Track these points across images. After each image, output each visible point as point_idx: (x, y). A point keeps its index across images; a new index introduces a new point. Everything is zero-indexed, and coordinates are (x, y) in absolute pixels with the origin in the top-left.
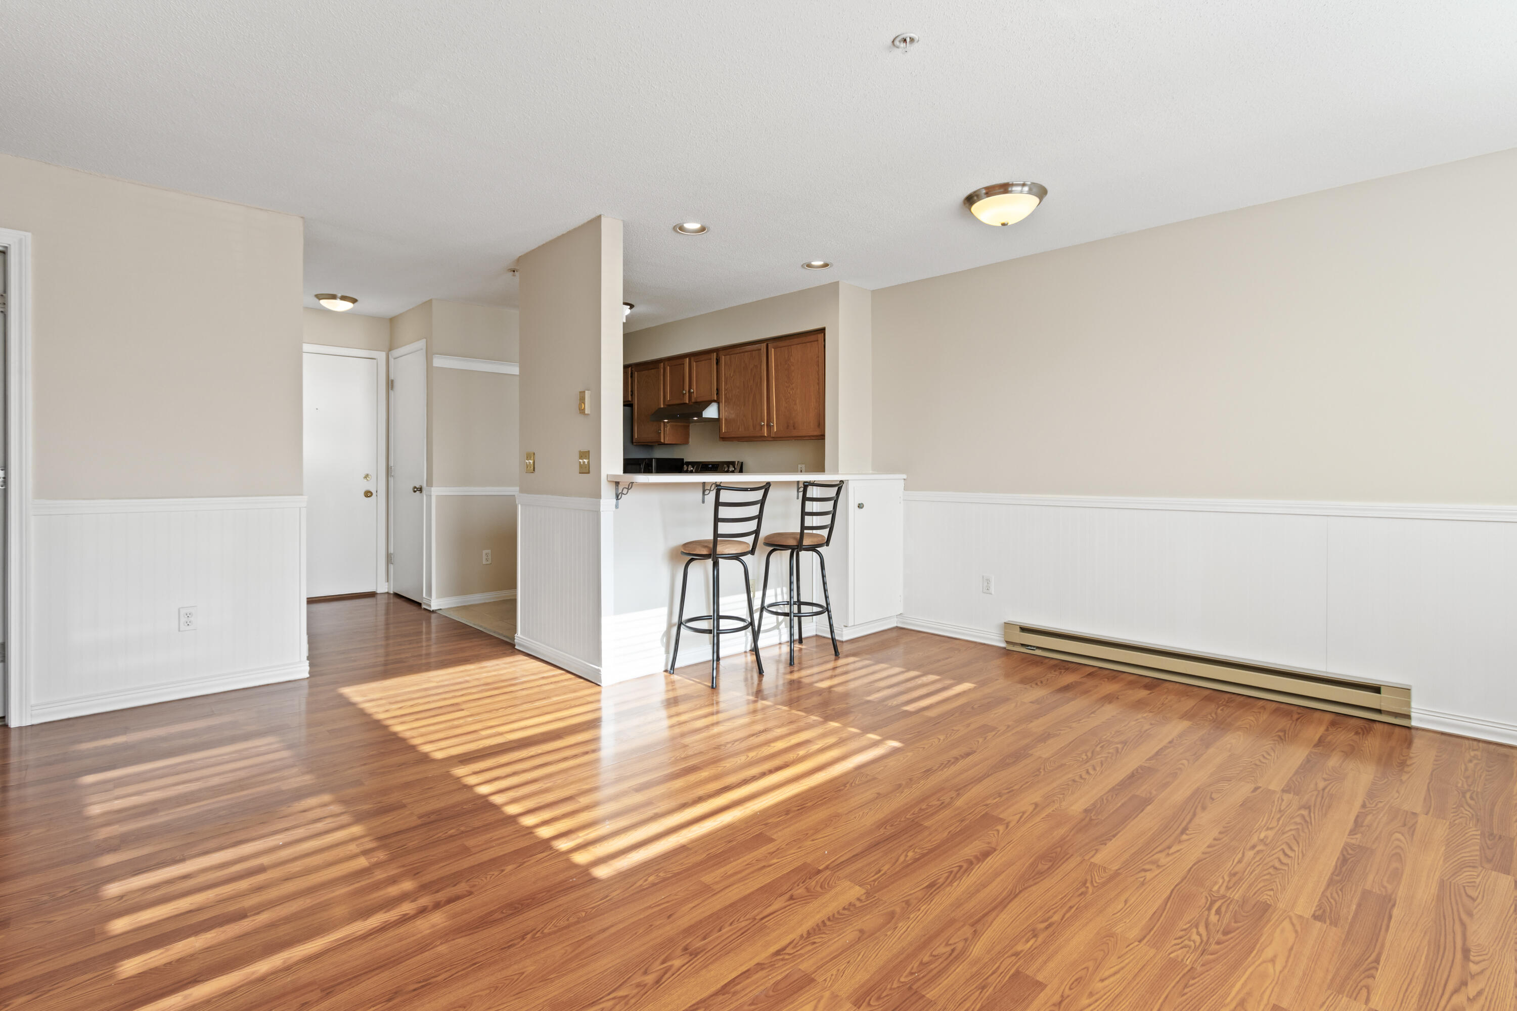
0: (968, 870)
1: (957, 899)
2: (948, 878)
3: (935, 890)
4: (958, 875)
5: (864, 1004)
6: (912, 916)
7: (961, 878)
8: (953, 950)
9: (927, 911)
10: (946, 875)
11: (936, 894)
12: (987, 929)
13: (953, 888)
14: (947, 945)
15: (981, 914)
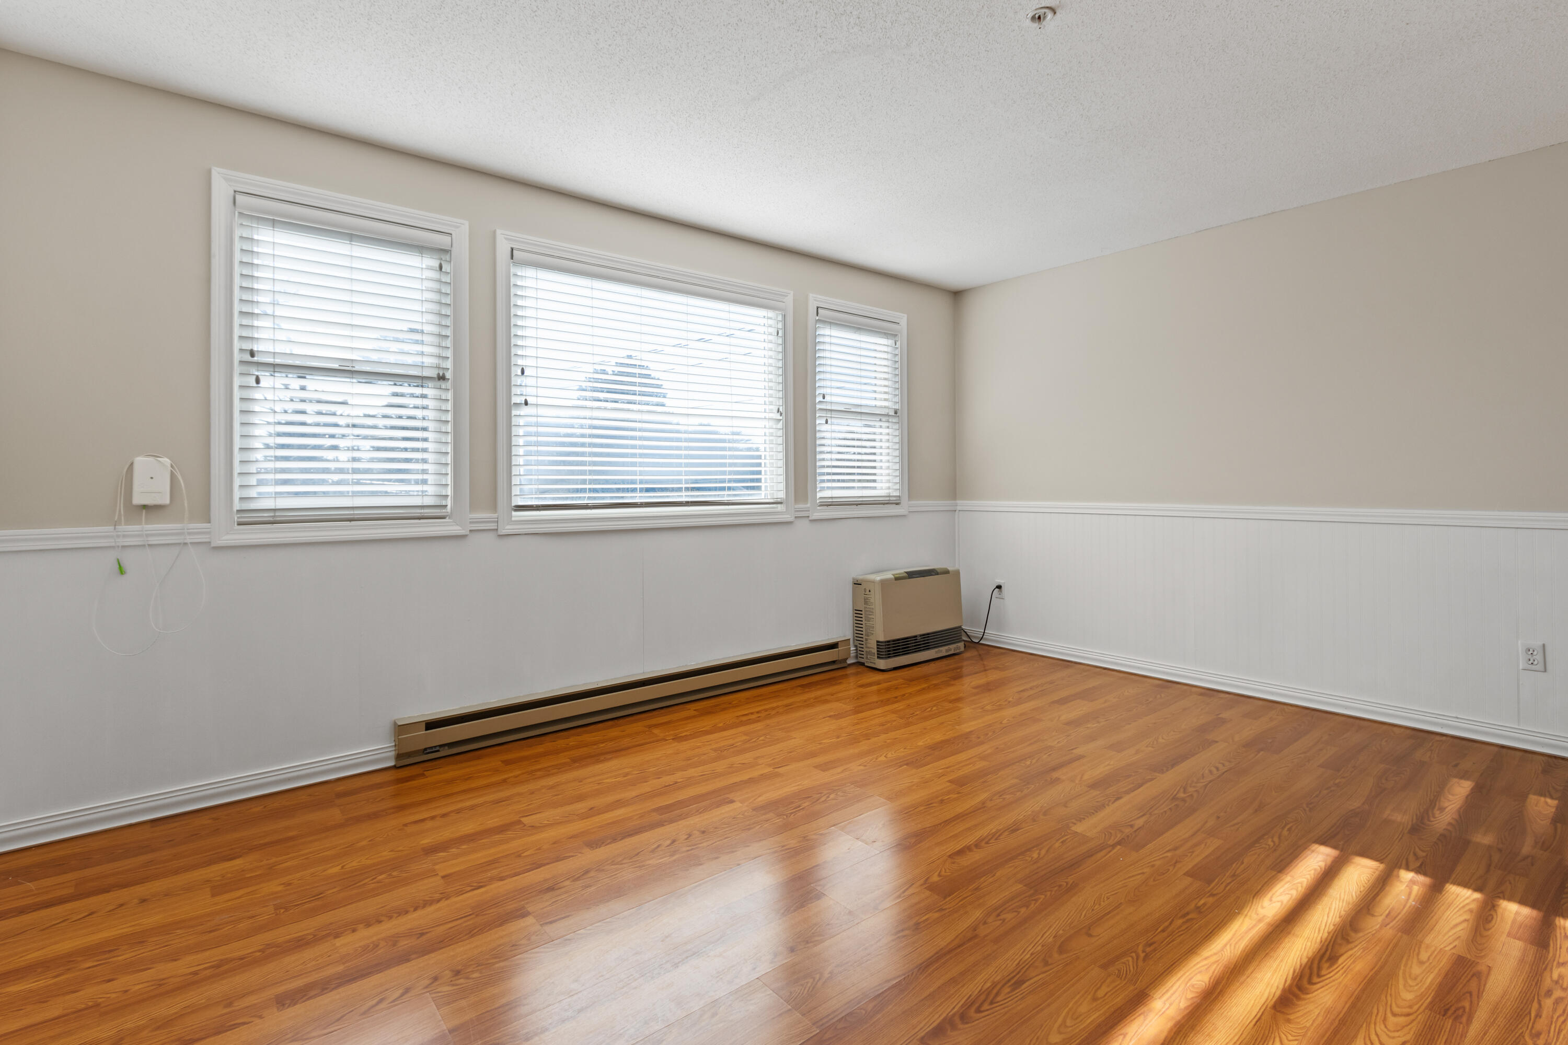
0: (969, 1005)
1: (988, 965)
2: (997, 994)
3: (1015, 976)
4: (983, 997)
5: (1070, 883)
6: (1040, 948)
7: (980, 993)
8: (998, 915)
9: (1023, 952)
10: (999, 999)
11: (1013, 972)
12: (962, 932)
13: (992, 979)
14: (1004, 920)
15: (966, 946)
